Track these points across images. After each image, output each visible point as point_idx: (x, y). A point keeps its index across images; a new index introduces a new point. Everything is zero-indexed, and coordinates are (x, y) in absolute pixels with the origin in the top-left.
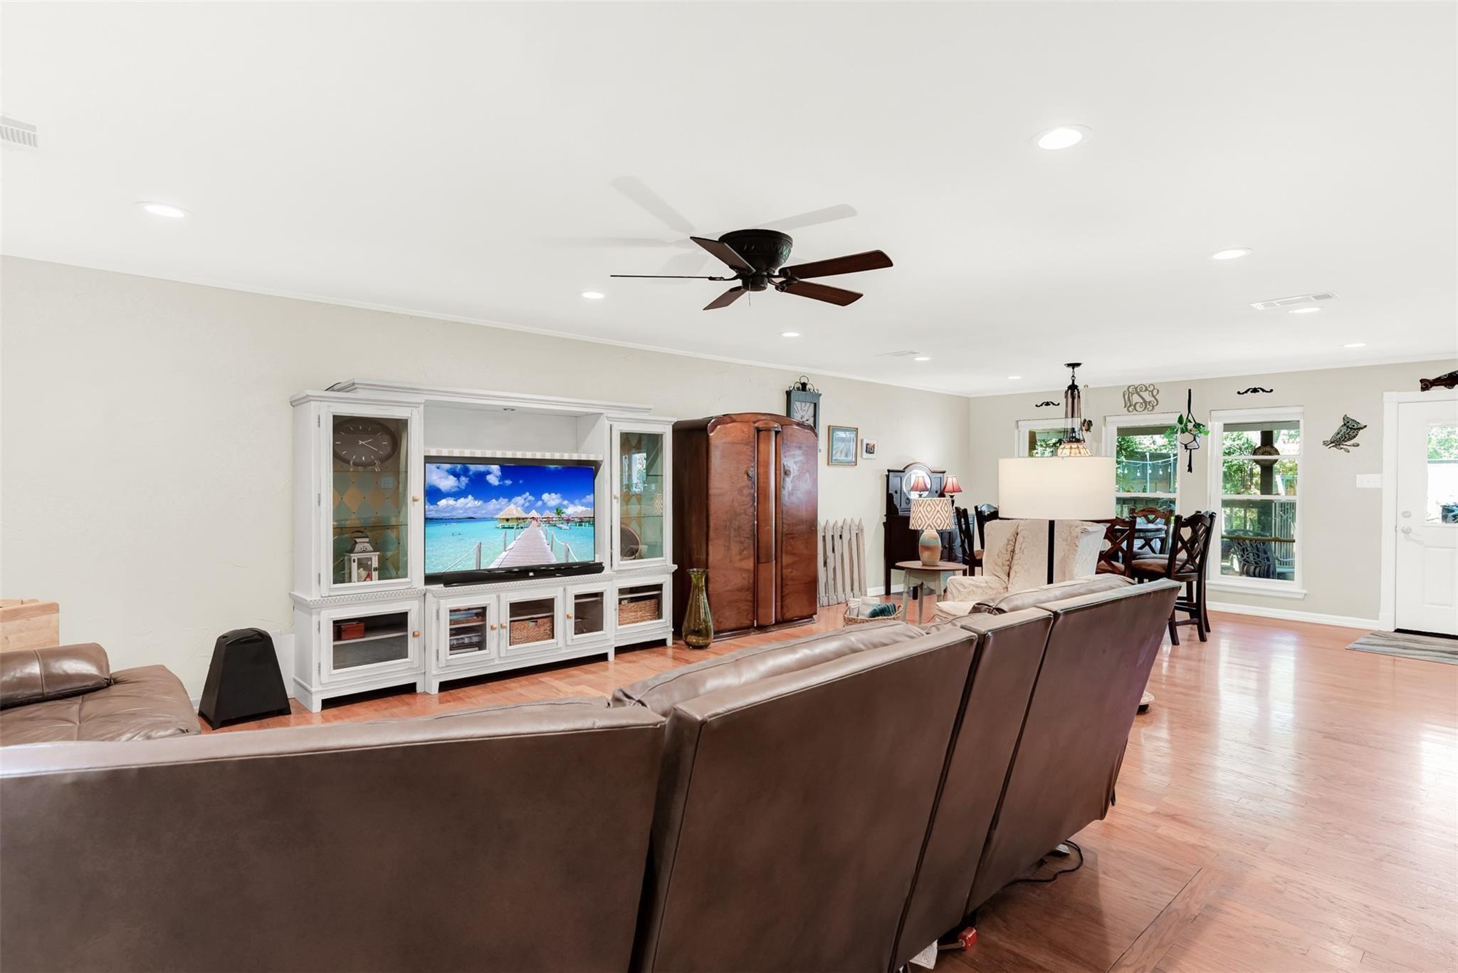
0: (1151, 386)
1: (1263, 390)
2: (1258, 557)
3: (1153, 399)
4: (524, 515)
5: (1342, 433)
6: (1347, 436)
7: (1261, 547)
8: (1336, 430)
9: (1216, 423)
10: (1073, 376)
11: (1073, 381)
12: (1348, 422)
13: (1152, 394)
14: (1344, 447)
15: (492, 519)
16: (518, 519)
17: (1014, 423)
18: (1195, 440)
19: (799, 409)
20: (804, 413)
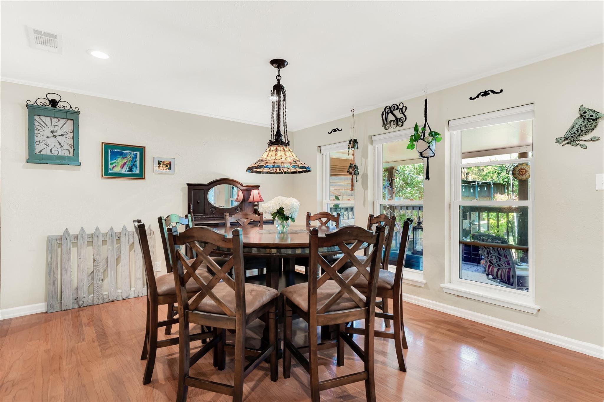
0: (401, 104)
1: (493, 92)
2: (500, 260)
3: (402, 116)
5: (578, 126)
6: (584, 129)
7: (502, 252)
8: (570, 124)
9: (455, 132)
10: (279, 76)
11: (279, 81)
12: (585, 113)
13: (402, 111)
14: (581, 143)
17: (316, 148)
18: (429, 147)
19: (48, 123)
20: (56, 129)
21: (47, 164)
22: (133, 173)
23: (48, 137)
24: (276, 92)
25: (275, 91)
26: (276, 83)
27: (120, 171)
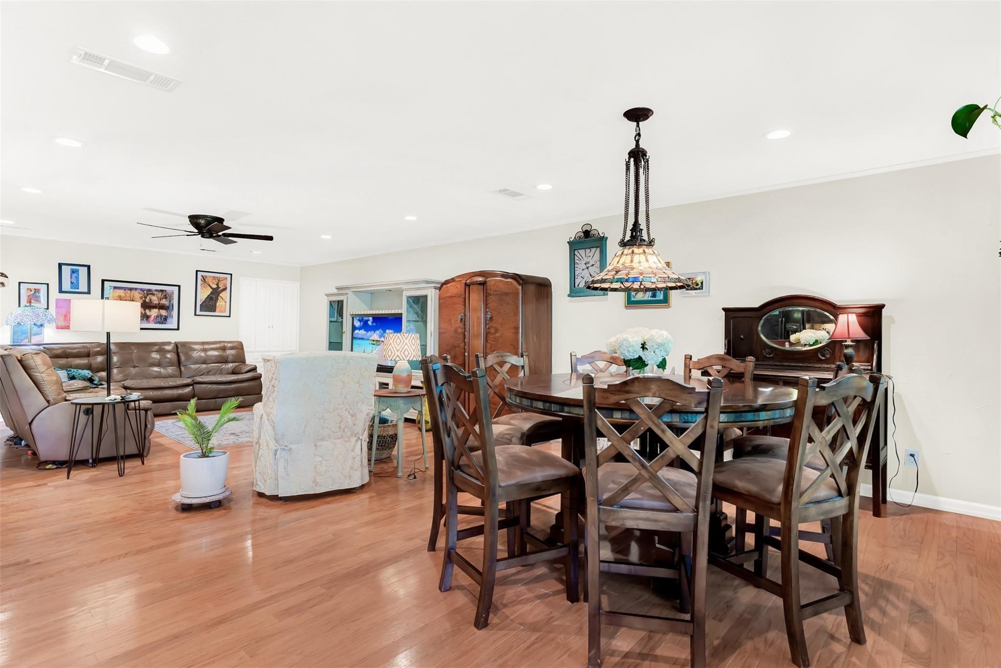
4: (379, 339)
10: (638, 134)
11: (637, 142)
15: (369, 340)
16: (377, 341)
19: (584, 256)
20: (589, 259)
21: (580, 296)
22: (657, 298)
23: (583, 270)
24: (634, 161)
25: (632, 160)
26: (633, 146)
27: (643, 297)
